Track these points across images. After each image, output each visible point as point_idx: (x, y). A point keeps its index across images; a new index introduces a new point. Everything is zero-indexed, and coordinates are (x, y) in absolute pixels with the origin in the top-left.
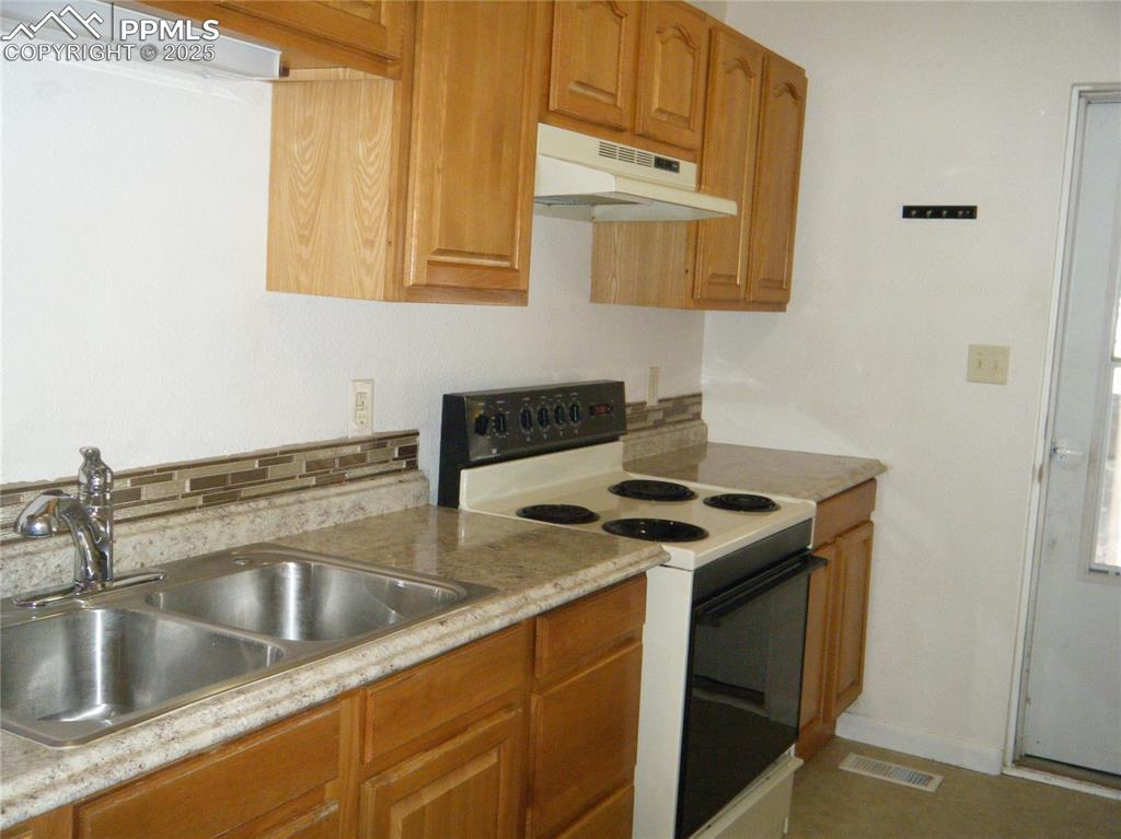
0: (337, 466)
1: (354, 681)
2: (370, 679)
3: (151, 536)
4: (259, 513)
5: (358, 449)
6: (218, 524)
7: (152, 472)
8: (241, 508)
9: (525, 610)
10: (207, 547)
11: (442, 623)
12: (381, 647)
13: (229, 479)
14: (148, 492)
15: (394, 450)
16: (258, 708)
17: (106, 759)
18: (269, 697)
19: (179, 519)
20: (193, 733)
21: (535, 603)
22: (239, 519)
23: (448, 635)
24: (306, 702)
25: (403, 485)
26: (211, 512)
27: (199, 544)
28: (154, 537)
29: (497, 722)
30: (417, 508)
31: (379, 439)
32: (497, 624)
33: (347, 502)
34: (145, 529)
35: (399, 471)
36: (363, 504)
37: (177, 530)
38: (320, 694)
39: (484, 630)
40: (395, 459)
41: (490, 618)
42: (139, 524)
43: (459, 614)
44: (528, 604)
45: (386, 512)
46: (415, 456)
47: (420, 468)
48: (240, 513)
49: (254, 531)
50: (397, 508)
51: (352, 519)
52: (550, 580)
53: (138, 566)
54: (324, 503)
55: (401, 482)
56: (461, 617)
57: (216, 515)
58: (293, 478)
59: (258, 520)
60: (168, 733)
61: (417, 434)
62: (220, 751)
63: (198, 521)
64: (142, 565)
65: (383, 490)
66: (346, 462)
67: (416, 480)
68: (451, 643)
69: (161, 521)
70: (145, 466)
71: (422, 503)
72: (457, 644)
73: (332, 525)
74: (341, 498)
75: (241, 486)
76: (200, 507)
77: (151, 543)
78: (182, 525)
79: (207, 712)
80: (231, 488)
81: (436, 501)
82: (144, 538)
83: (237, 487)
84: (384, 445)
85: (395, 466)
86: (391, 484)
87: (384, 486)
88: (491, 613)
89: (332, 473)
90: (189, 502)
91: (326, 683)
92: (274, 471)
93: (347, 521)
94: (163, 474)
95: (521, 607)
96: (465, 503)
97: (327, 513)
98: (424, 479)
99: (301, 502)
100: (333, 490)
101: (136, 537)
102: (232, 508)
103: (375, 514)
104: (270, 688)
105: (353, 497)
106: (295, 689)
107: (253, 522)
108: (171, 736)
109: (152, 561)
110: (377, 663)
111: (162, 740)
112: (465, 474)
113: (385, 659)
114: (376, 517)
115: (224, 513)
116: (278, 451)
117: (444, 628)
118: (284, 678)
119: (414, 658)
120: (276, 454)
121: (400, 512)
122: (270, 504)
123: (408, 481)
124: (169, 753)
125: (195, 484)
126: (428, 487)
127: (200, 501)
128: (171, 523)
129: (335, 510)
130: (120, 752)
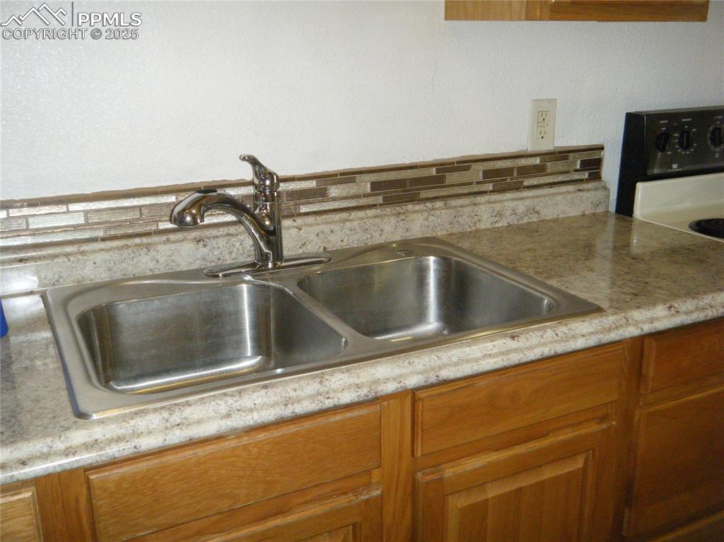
0: (515, 175)
1: (390, 388)
2: (408, 387)
3: (333, 227)
4: (432, 212)
5: (537, 161)
6: (393, 220)
7: (336, 175)
8: (417, 207)
9: (621, 331)
10: (384, 237)
11: (513, 338)
12: (433, 356)
13: (408, 183)
14: (334, 191)
15: (576, 162)
16: (276, 404)
17: (107, 436)
18: (293, 394)
19: (361, 214)
20: (199, 422)
21: (635, 325)
22: (414, 216)
23: (516, 350)
24: (329, 403)
25: (581, 194)
26: (388, 210)
27: (377, 235)
28: (336, 227)
29: (583, 432)
30: (594, 214)
31: (560, 153)
32: (580, 344)
33: (521, 207)
34: (330, 220)
35: (581, 181)
36: (537, 208)
37: (356, 223)
38: (347, 397)
39: (560, 348)
40: (576, 171)
41: (574, 337)
42: (324, 216)
43: (539, 329)
44: (628, 325)
45: (561, 216)
46: (599, 168)
47: (603, 179)
48: (415, 212)
49: (428, 226)
50: (574, 212)
51: (526, 220)
52: (664, 302)
53: (322, 250)
54: (498, 207)
55: (579, 190)
56: (539, 334)
57: (395, 212)
58: (471, 184)
59: (431, 218)
60: (176, 418)
61: (602, 148)
62: (238, 437)
63: (376, 217)
64: (325, 248)
65: (560, 197)
66: (525, 171)
67: (597, 189)
68: (515, 358)
69: (344, 215)
70: (330, 170)
71: (601, 210)
72: (524, 360)
73: (506, 225)
74: (515, 202)
75: (421, 189)
76: (381, 205)
77: (332, 232)
78: (361, 219)
79: (222, 402)
80: (410, 190)
81: (614, 209)
82: (326, 228)
83: (417, 190)
84: (566, 158)
85: (576, 176)
86: (569, 192)
87: (563, 193)
88: (577, 331)
89: (509, 180)
90: (371, 201)
91: (358, 386)
92: (452, 178)
93: (521, 222)
94: (347, 176)
95: (617, 328)
96: (639, 212)
97: (500, 214)
98: (605, 188)
99: (475, 204)
100: (509, 195)
101: (319, 227)
102: (410, 207)
103: (550, 217)
104: (296, 386)
105: (528, 202)
106: (322, 389)
107: (427, 219)
108: (178, 421)
109: (334, 246)
110: (421, 373)
111: (168, 424)
112: (641, 187)
113: (433, 369)
114: (550, 220)
115: (401, 211)
116: (455, 161)
117: (516, 342)
118: (316, 377)
119: (467, 370)
120: (454, 163)
121: (576, 217)
122: (445, 204)
123: (588, 190)
124: (167, 438)
125: (375, 186)
126: (609, 196)
127: (380, 200)
128: (352, 217)
129: (508, 213)
130: (123, 431)
